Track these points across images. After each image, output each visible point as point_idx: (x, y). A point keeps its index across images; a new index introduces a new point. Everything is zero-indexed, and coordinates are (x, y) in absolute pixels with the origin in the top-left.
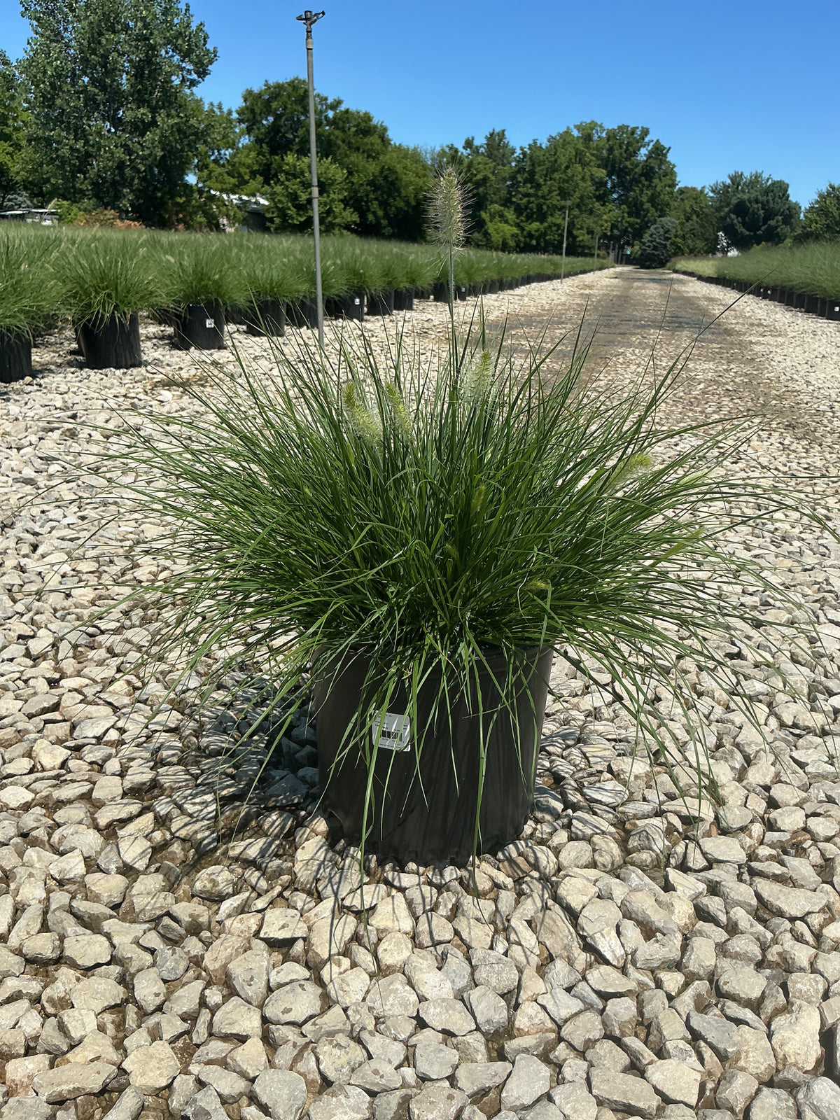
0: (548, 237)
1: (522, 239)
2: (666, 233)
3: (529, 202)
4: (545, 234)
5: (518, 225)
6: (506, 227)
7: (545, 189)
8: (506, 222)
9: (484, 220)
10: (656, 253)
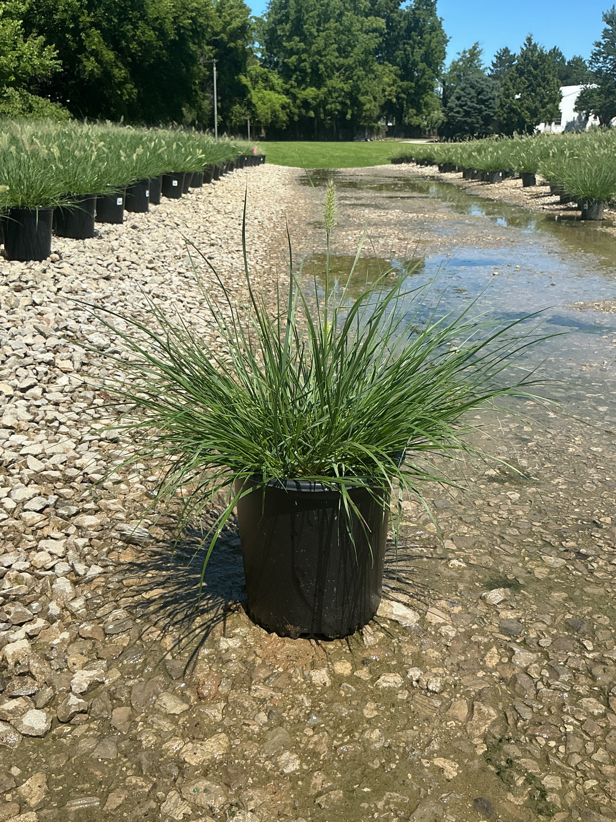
0: (329, 107)
1: (296, 111)
2: (479, 94)
3: (301, 61)
4: (323, 103)
5: (287, 92)
6: (273, 96)
7: (320, 42)
8: (272, 88)
9: (245, 86)
10: (469, 120)
